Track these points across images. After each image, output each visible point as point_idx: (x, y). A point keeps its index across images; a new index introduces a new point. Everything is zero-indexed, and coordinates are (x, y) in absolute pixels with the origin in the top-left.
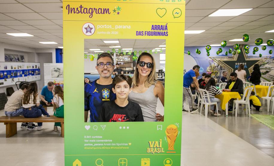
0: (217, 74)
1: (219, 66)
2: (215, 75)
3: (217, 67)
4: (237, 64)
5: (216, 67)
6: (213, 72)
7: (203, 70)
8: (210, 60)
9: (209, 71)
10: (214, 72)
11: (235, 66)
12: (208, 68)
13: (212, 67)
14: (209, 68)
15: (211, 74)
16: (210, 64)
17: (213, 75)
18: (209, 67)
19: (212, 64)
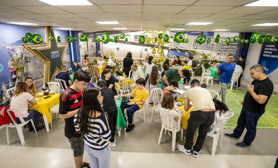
0: (23, 70)
1: (24, 58)
2: (21, 72)
3: (21, 59)
4: (53, 54)
5: (19, 59)
6: (18, 69)
7: (3, 67)
8: (9, 49)
9: (11, 67)
10: (20, 67)
12: (9, 64)
13: (15, 60)
14: (11, 63)
15: (16, 71)
16: (11, 56)
17: (19, 73)
18: (10, 61)
19: (14, 55)
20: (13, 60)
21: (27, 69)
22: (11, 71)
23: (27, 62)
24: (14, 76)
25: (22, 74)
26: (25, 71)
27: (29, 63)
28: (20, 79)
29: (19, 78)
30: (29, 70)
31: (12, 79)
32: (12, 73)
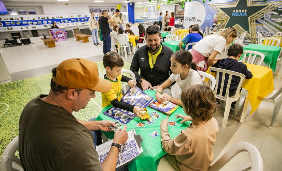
0: (223, 22)
2: (220, 23)
4: (235, 12)
6: (219, 20)
9: (215, 18)
10: (221, 20)
11: (233, 13)
14: (216, 16)
15: (217, 22)
17: (218, 23)
20: (218, 14)
22: (214, 20)
24: (214, 24)
28: (217, 28)
29: (217, 26)
32: (214, 22)
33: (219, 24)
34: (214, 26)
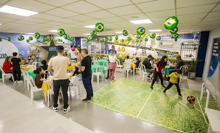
0: (36, 56)
1: (37, 50)
3: (35, 50)
4: (51, 49)
6: (33, 55)
8: (29, 45)
9: (29, 53)
10: (34, 54)
11: (49, 50)
14: (29, 52)
15: (31, 56)
18: (28, 51)
19: (31, 48)
20: (31, 50)
21: (39, 55)
22: (28, 55)
23: (39, 52)
24: (30, 58)
25: (35, 57)
26: (37, 56)
27: (40, 53)
28: (33, 60)
29: (32, 59)
30: (40, 56)
31: (28, 59)
32: (29, 56)
33: (33, 57)
34: (30, 60)
